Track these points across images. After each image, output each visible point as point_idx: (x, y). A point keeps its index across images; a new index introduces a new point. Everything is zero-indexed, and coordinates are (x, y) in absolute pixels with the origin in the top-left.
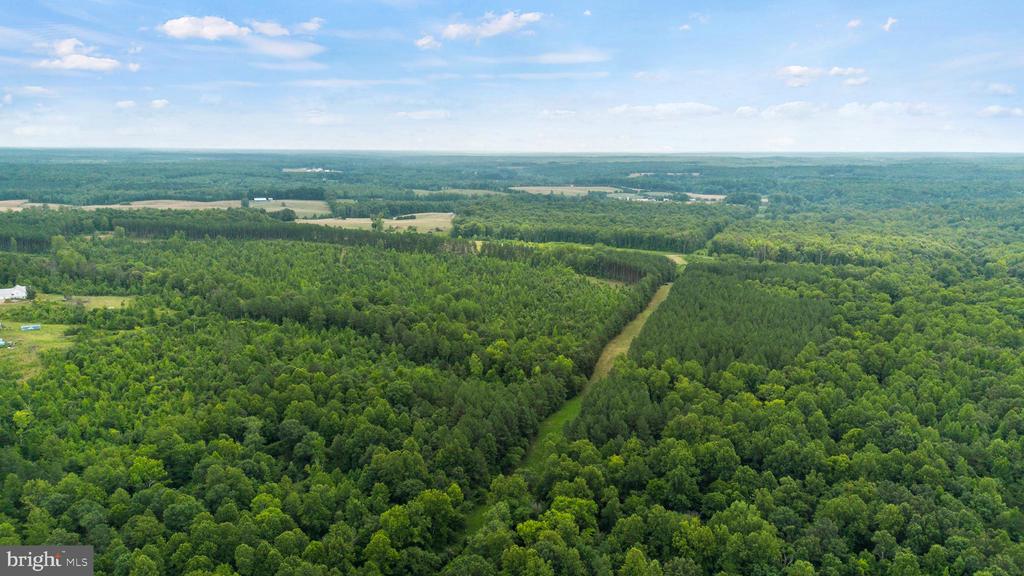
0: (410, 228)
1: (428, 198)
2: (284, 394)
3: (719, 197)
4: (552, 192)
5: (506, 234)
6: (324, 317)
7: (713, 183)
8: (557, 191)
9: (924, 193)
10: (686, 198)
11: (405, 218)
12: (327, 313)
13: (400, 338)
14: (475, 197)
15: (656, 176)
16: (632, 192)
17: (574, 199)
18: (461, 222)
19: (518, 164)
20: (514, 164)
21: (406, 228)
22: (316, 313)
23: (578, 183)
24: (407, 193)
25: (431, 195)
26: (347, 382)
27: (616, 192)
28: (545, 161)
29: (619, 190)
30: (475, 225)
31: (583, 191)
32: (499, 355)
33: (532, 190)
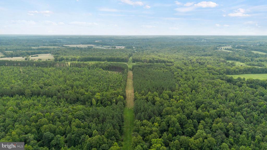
0: (39, 59)
1: (38, 50)
2: (37, 123)
3: (124, 47)
4: (77, 46)
5: (73, 60)
6: (31, 93)
7: (119, 43)
8: (78, 46)
9: (167, 45)
10: (115, 48)
11: (34, 56)
12: (31, 91)
13: (63, 96)
14: (54, 49)
15: (103, 41)
16: (99, 46)
17: (85, 48)
18: (57, 57)
19: (60, 38)
20: (59, 38)
21: (38, 60)
22: (28, 91)
23: (83, 44)
24: (29, 48)
25: (38, 48)
26: (59, 115)
27: (95, 46)
28: (68, 37)
29: (96, 46)
30: (62, 57)
31: (86, 46)
32: (99, 98)
33: (71, 46)
